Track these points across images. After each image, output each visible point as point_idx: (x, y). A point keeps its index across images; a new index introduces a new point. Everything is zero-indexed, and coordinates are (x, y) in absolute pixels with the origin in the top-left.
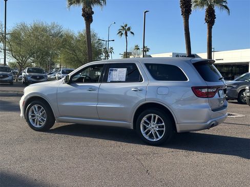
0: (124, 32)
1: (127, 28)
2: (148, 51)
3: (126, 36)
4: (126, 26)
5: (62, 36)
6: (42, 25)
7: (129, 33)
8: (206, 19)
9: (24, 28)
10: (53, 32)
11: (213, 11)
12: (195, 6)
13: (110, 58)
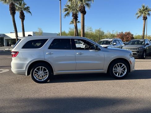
11: (24, 13)
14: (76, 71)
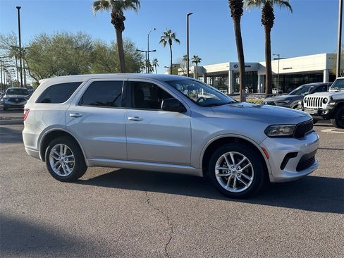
0: (167, 40)
1: (171, 34)
2: (199, 61)
3: (171, 44)
4: (170, 32)
5: (91, 48)
6: (67, 35)
7: (173, 41)
8: (262, 20)
9: (44, 40)
10: (80, 43)
11: (272, 10)
12: (249, 4)
13: (154, 73)
14: (129, 162)
